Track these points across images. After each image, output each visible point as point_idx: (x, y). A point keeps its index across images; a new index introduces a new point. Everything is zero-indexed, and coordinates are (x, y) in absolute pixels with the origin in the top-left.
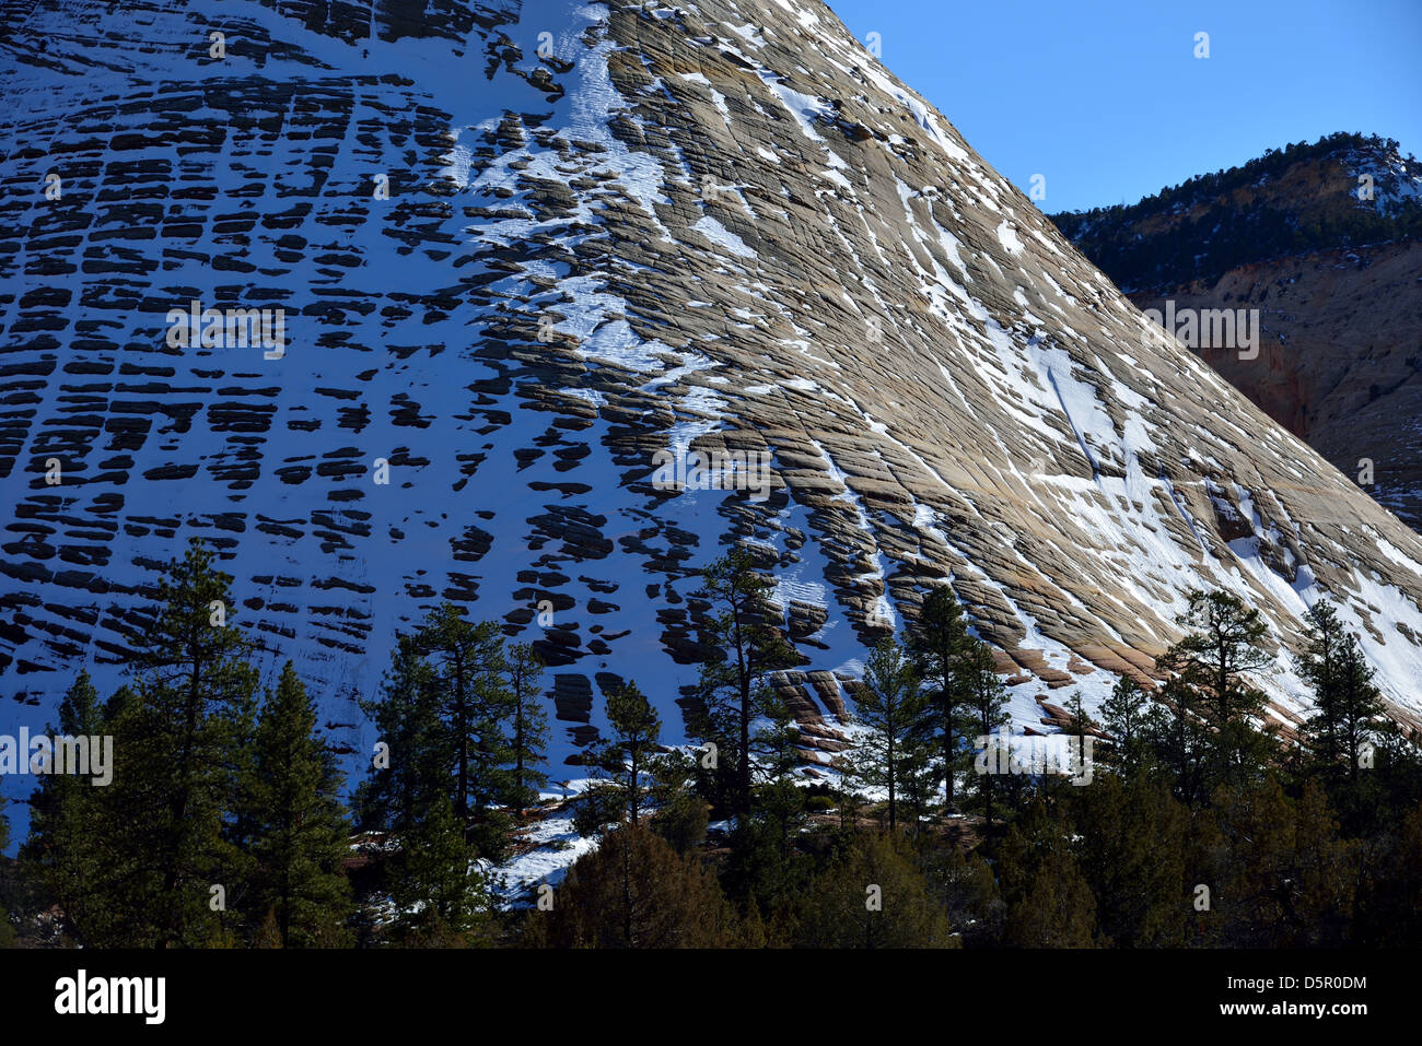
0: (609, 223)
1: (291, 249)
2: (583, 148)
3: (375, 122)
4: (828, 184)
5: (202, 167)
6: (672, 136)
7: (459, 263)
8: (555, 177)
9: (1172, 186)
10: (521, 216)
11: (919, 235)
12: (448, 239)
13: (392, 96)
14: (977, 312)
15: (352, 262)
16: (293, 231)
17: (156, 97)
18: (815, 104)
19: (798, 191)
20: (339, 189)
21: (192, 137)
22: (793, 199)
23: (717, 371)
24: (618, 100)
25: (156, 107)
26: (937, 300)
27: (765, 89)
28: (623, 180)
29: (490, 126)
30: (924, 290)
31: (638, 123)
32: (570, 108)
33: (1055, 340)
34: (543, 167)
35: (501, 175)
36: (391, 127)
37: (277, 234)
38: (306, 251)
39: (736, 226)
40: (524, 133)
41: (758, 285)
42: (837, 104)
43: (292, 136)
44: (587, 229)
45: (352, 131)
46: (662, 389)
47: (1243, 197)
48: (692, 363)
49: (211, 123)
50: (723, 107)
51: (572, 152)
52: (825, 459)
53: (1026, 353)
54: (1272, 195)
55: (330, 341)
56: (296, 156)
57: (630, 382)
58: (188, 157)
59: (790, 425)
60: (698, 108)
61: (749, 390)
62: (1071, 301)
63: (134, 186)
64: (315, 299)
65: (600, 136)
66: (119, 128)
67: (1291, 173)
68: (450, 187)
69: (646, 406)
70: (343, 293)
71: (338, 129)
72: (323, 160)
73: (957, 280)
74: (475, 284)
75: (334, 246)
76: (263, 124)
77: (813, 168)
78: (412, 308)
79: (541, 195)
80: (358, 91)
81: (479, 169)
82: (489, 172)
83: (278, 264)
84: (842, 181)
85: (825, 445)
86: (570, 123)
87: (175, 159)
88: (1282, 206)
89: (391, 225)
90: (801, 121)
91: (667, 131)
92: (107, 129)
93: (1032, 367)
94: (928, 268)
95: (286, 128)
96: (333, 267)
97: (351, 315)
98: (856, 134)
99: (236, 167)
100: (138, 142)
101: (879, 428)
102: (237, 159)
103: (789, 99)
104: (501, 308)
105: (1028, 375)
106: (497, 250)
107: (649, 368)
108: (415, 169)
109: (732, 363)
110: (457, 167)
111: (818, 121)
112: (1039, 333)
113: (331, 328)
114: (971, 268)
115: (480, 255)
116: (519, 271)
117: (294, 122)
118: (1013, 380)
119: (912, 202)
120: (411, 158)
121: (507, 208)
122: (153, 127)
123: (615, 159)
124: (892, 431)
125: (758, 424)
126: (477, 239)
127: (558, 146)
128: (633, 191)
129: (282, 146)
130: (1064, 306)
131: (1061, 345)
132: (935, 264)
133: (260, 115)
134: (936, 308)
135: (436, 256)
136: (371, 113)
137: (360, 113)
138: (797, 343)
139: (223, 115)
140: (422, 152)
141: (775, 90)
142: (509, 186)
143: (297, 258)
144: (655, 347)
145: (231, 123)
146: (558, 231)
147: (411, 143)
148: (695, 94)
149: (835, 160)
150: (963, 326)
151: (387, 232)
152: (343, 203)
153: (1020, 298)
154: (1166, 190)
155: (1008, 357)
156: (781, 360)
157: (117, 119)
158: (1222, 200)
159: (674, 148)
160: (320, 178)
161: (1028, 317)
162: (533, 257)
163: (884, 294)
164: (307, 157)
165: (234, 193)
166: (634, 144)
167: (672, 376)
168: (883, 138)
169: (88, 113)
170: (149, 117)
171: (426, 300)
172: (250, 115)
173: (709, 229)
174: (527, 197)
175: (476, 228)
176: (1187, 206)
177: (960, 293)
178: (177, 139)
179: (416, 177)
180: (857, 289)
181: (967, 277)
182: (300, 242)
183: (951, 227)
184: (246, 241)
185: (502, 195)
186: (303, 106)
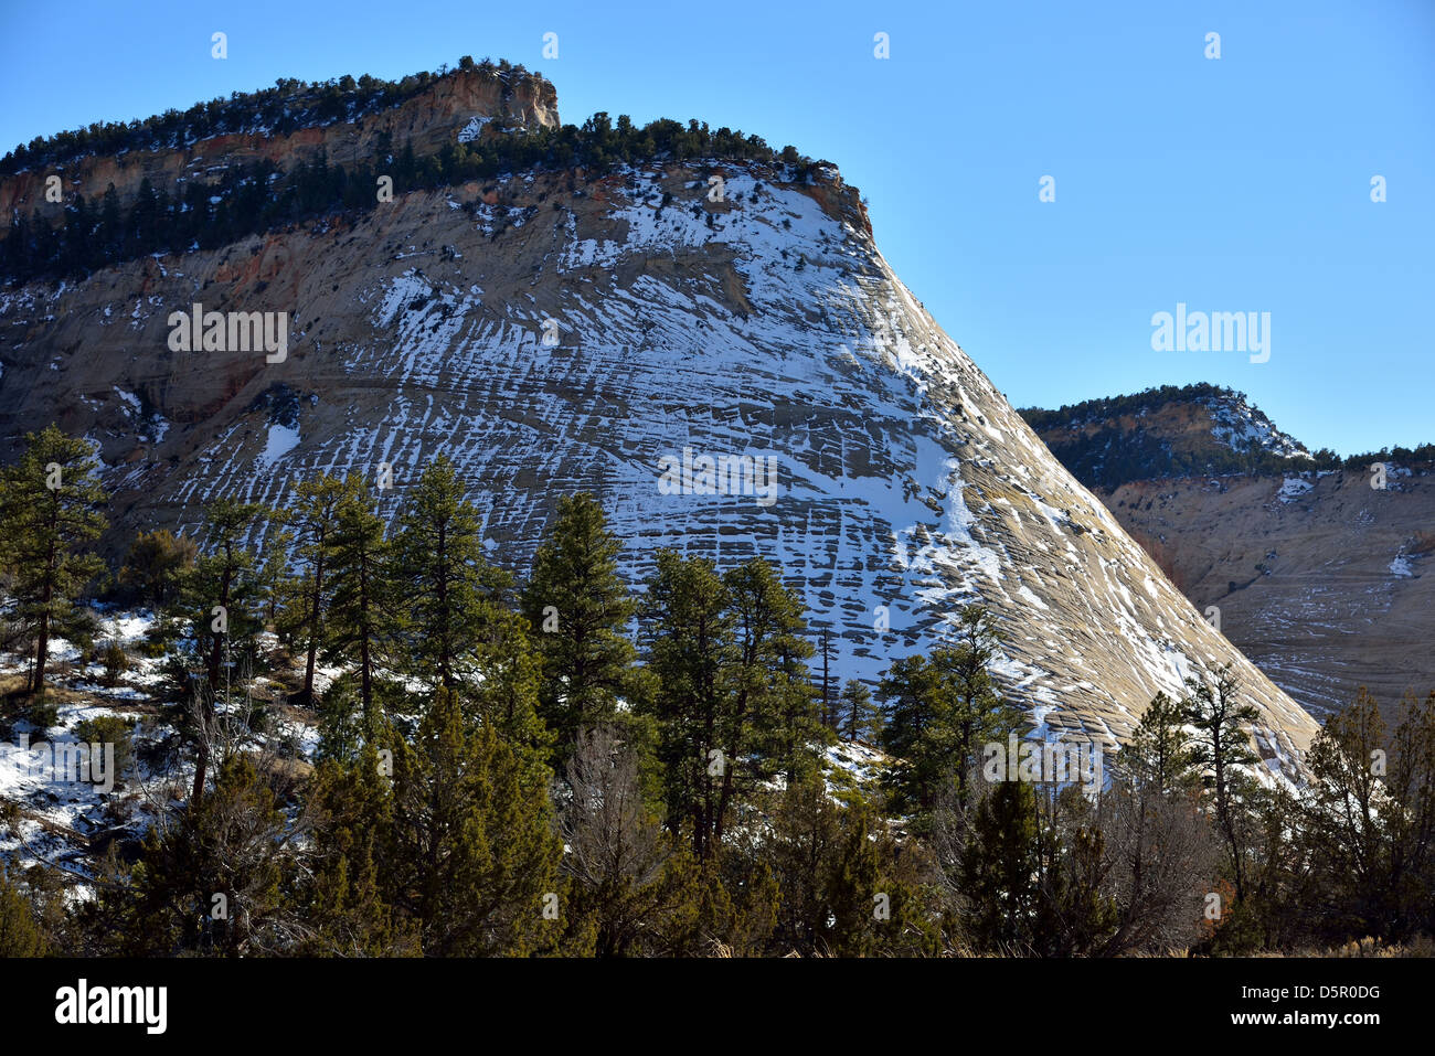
0: (981, 591)
1: (827, 599)
2: (960, 546)
3: (853, 526)
4: (1070, 562)
5: (770, 548)
6: (999, 537)
7: (915, 613)
8: (948, 562)
9: (1069, 405)
10: (939, 586)
11: (1111, 588)
12: (906, 598)
13: (859, 511)
14: (1142, 633)
15: (862, 609)
16: (825, 589)
17: (738, 505)
18: (1059, 515)
19: (1060, 568)
20: (844, 565)
21: (762, 530)
22: (1058, 573)
23: (1049, 678)
24: (970, 516)
25: (739, 510)
26: (1124, 627)
27: (1034, 506)
28: (981, 565)
29: (911, 531)
30: (1117, 621)
31: (982, 530)
32: (948, 521)
33: (1179, 648)
34: (942, 556)
35: (923, 561)
36: (863, 530)
37: (818, 590)
38: (835, 600)
39: (1037, 592)
40: (928, 535)
41: (1053, 626)
42: (1068, 513)
43: (814, 533)
44: (972, 595)
45: (843, 531)
46: (1025, 687)
47: (1128, 423)
48: (1036, 673)
49: (770, 523)
50: (1018, 519)
51: (954, 547)
52: (1104, 727)
53: (1165, 655)
54: (1150, 425)
55: (860, 653)
56: (818, 545)
57: (1010, 683)
58: (761, 541)
59: (1086, 708)
60: (1007, 519)
61: (1065, 689)
62: (1182, 622)
63: (738, 557)
64: (847, 629)
65: (965, 538)
66: (721, 522)
67: (1165, 409)
68: (900, 567)
69: (1020, 697)
70: (859, 626)
71: (836, 530)
72: (832, 548)
73: (1131, 615)
74: (926, 624)
75: (849, 599)
76: (797, 525)
77: (1062, 552)
78: (897, 637)
79: (946, 574)
80: (842, 507)
81: (912, 556)
82: (917, 559)
83: (822, 607)
84: (1075, 559)
85: (1103, 719)
86: (950, 530)
87: (755, 542)
88: (1158, 435)
89: (876, 588)
90: (1052, 523)
91: (997, 534)
92: (715, 522)
93: (1169, 664)
94: (1117, 608)
95: (809, 528)
96: (851, 611)
97: (867, 639)
98: (1078, 530)
99: (788, 549)
100: (734, 532)
101: (1122, 709)
102: (788, 544)
103: (1046, 511)
104: (941, 639)
105: (1167, 668)
106: (932, 606)
107: (1017, 676)
108: (880, 555)
109: (1053, 673)
110: (900, 553)
111: (1060, 522)
112: (1171, 644)
113: (858, 646)
114: (1137, 607)
115: (924, 608)
116: (945, 619)
117: (813, 524)
118: (1160, 671)
119: (1106, 568)
120: (876, 548)
121: (932, 581)
122: (740, 523)
123: (975, 552)
124: (1128, 710)
125: (1073, 708)
126: (921, 599)
127: (946, 544)
128: (987, 572)
129: (809, 537)
130: (1180, 627)
131: (1181, 650)
132: (1121, 606)
133: (795, 519)
134: (1123, 632)
135: (904, 608)
136: (851, 521)
137: (845, 521)
138: (1076, 660)
139: (775, 518)
140: (881, 545)
141: (1039, 506)
142: (929, 568)
143: (832, 604)
144: (1017, 664)
145: (781, 523)
146: (958, 595)
147: (874, 540)
148: (1005, 512)
149: (1071, 547)
150: (1136, 641)
151: (875, 592)
152: (849, 574)
153: (1161, 624)
154: (1064, 408)
155: (1156, 658)
156: (1073, 671)
157: (719, 516)
158: (1110, 422)
159: (1001, 545)
160: (833, 558)
161: (1164, 634)
162: (949, 610)
163: (1104, 626)
164: (824, 546)
165: (790, 564)
166: (983, 543)
167: (1028, 681)
168: (1090, 531)
169: (703, 511)
170: (736, 517)
171: (903, 633)
172: (789, 519)
173: (1025, 593)
174: (939, 575)
175: (920, 592)
176: (1083, 423)
177: (1133, 621)
178: (754, 531)
179: (881, 561)
180: (1092, 625)
181: (1135, 612)
182: (831, 596)
183: (1125, 582)
184: (803, 593)
185: (927, 573)
186: (816, 515)
